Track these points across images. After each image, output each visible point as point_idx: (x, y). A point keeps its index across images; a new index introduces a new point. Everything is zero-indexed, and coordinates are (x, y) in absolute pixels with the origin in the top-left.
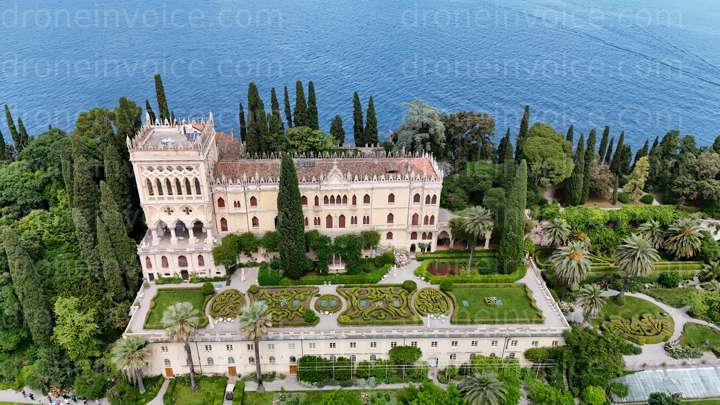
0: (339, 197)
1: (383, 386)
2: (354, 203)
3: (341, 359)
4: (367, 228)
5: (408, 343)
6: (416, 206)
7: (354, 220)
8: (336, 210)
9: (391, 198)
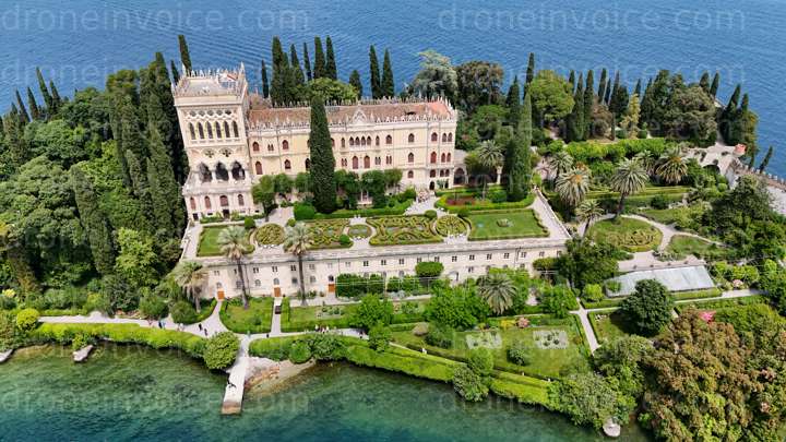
0: (363, 138)
1: (411, 297)
2: (378, 144)
3: (373, 276)
4: (390, 167)
5: (432, 259)
6: (435, 144)
7: (378, 160)
8: (360, 151)
9: (411, 138)
